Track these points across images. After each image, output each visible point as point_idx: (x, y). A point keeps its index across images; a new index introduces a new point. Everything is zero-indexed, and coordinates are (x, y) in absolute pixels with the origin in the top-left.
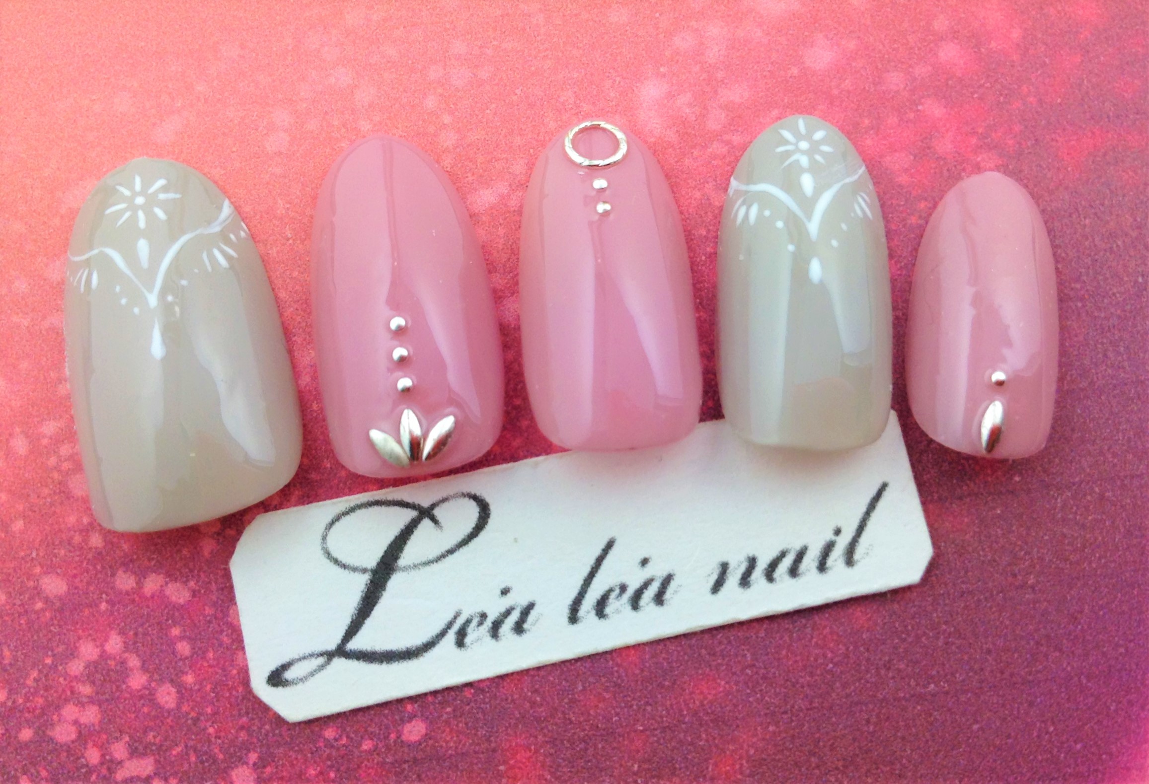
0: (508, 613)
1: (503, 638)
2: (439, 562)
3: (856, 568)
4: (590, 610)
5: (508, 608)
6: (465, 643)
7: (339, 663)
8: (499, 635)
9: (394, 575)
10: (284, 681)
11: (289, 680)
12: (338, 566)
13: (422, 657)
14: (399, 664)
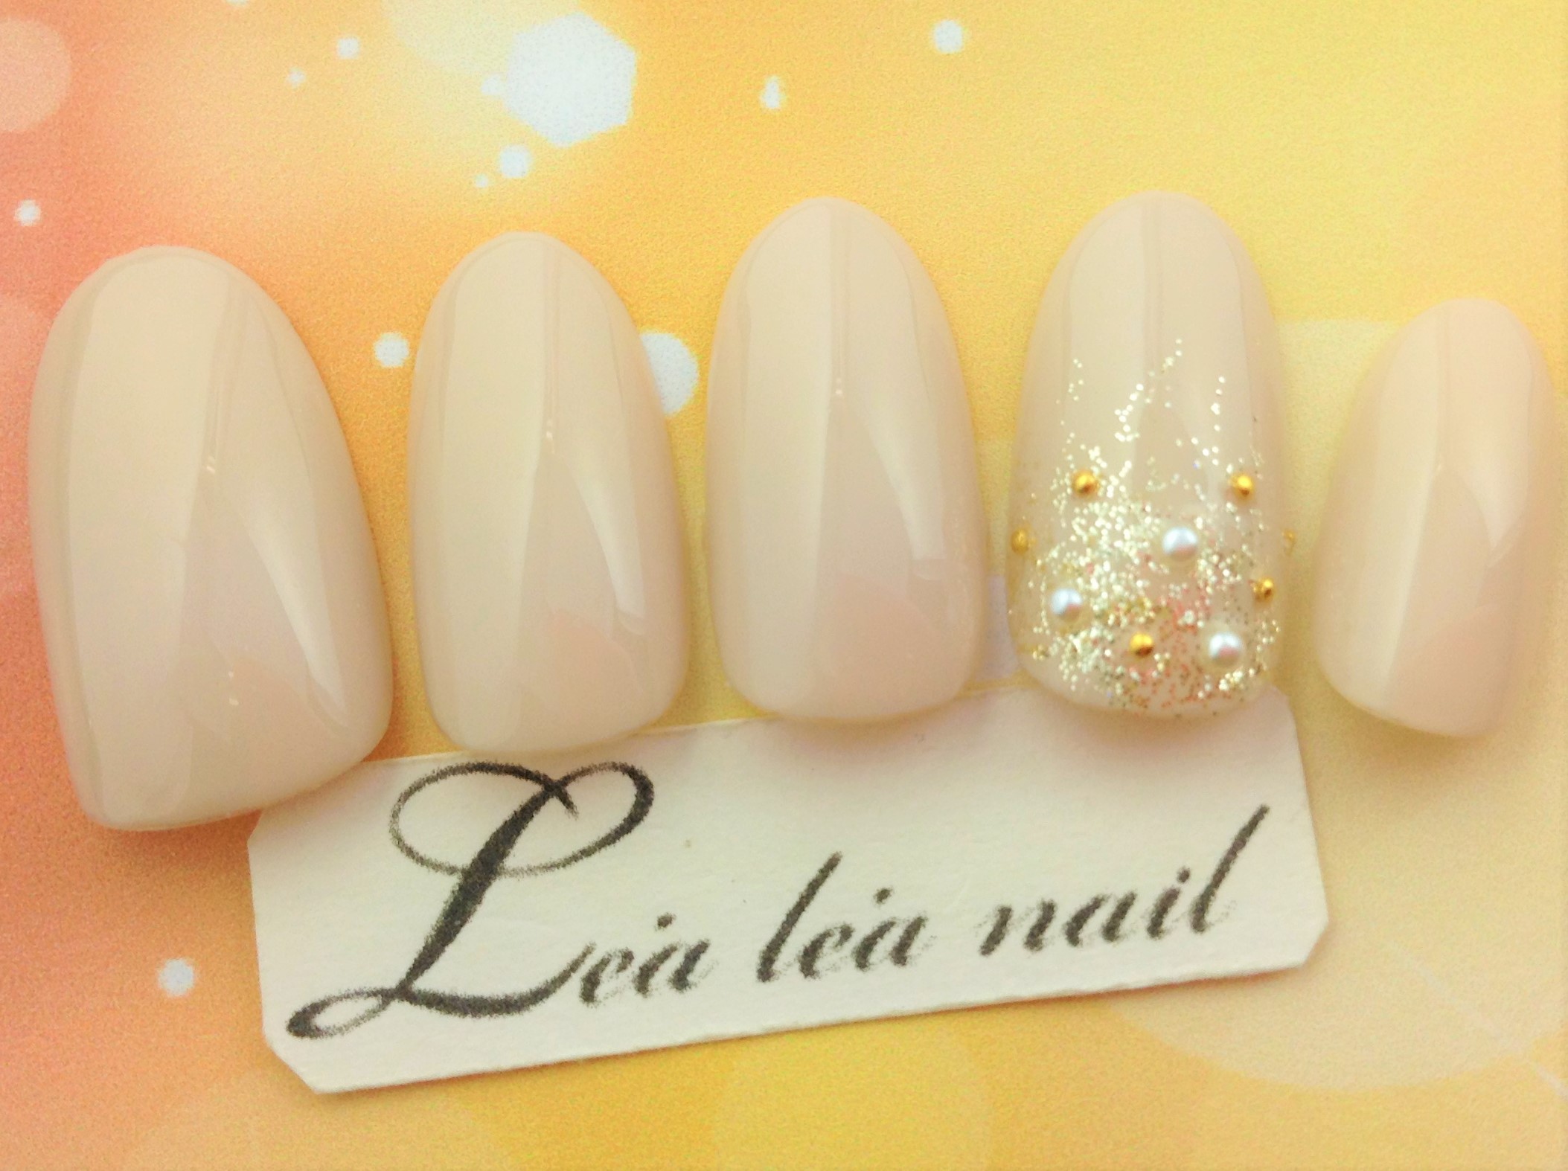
0: (666, 955)
1: (654, 993)
2: (568, 867)
3: (1207, 934)
4: (792, 961)
5: (667, 947)
6: (595, 995)
7: (400, 1009)
8: (650, 988)
9: (497, 881)
10: (314, 1028)
11: (321, 1028)
12: (412, 860)
13: (527, 1012)
14: (492, 1019)
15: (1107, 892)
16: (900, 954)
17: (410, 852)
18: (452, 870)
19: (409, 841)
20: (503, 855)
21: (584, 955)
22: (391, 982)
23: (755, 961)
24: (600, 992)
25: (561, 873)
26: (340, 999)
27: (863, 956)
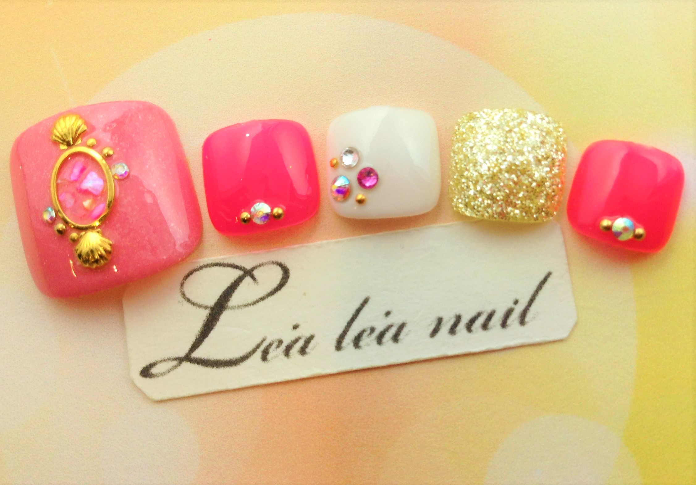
0: (296, 341)
1: (292, 357)
2: (255, 305)
3: (526, 326)
4: (350, 342)
5: (297, 337)
6: (267, 358)
7: (186, 365)
8: (290, 355)
9: (225, 311)
10: (151, 374)
11: (154, 374)
12: (189, 304)
13: (239, 365)
14: (224, 369)
15: (483, 310)
16: (396, 338)
17: (189, 300)
18: (206, 307)
19: (188, 296)
20: (227, 301)
21: (262, 342)
22: (182, 354)
23: (334, 343)
24: (269, 357)
25: (251, 308)
26: (161, 361)
27: (380, 339)
